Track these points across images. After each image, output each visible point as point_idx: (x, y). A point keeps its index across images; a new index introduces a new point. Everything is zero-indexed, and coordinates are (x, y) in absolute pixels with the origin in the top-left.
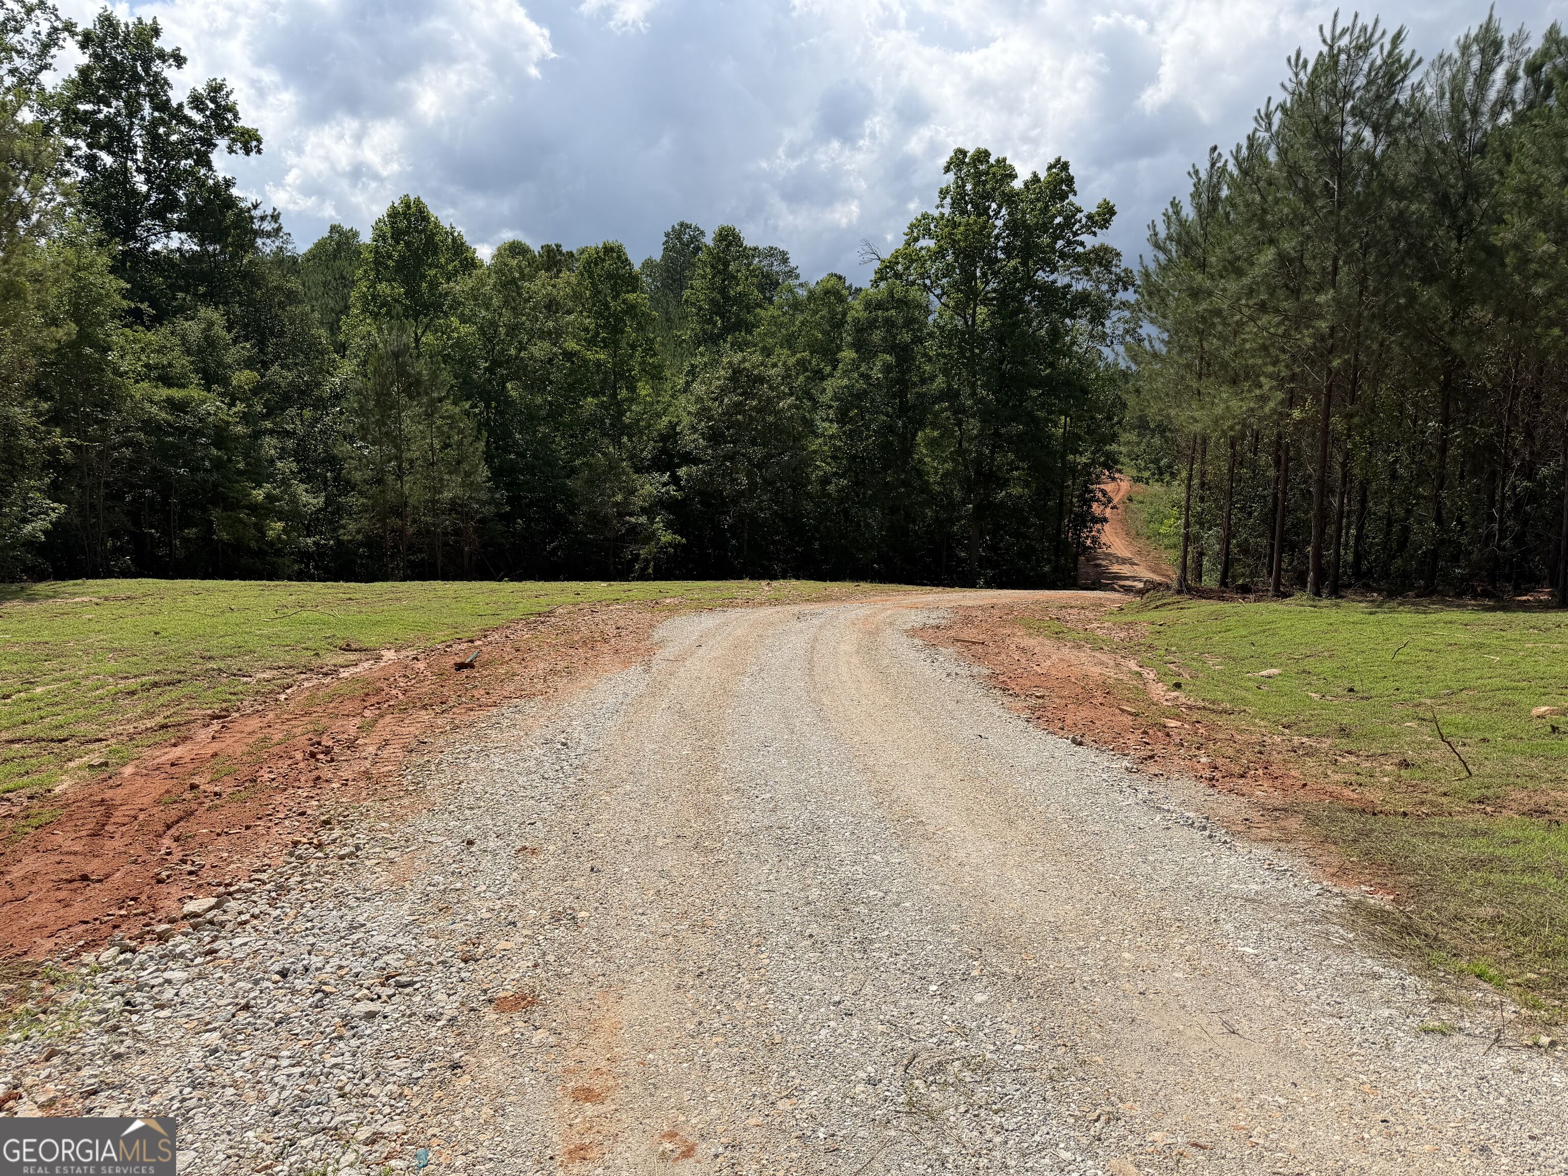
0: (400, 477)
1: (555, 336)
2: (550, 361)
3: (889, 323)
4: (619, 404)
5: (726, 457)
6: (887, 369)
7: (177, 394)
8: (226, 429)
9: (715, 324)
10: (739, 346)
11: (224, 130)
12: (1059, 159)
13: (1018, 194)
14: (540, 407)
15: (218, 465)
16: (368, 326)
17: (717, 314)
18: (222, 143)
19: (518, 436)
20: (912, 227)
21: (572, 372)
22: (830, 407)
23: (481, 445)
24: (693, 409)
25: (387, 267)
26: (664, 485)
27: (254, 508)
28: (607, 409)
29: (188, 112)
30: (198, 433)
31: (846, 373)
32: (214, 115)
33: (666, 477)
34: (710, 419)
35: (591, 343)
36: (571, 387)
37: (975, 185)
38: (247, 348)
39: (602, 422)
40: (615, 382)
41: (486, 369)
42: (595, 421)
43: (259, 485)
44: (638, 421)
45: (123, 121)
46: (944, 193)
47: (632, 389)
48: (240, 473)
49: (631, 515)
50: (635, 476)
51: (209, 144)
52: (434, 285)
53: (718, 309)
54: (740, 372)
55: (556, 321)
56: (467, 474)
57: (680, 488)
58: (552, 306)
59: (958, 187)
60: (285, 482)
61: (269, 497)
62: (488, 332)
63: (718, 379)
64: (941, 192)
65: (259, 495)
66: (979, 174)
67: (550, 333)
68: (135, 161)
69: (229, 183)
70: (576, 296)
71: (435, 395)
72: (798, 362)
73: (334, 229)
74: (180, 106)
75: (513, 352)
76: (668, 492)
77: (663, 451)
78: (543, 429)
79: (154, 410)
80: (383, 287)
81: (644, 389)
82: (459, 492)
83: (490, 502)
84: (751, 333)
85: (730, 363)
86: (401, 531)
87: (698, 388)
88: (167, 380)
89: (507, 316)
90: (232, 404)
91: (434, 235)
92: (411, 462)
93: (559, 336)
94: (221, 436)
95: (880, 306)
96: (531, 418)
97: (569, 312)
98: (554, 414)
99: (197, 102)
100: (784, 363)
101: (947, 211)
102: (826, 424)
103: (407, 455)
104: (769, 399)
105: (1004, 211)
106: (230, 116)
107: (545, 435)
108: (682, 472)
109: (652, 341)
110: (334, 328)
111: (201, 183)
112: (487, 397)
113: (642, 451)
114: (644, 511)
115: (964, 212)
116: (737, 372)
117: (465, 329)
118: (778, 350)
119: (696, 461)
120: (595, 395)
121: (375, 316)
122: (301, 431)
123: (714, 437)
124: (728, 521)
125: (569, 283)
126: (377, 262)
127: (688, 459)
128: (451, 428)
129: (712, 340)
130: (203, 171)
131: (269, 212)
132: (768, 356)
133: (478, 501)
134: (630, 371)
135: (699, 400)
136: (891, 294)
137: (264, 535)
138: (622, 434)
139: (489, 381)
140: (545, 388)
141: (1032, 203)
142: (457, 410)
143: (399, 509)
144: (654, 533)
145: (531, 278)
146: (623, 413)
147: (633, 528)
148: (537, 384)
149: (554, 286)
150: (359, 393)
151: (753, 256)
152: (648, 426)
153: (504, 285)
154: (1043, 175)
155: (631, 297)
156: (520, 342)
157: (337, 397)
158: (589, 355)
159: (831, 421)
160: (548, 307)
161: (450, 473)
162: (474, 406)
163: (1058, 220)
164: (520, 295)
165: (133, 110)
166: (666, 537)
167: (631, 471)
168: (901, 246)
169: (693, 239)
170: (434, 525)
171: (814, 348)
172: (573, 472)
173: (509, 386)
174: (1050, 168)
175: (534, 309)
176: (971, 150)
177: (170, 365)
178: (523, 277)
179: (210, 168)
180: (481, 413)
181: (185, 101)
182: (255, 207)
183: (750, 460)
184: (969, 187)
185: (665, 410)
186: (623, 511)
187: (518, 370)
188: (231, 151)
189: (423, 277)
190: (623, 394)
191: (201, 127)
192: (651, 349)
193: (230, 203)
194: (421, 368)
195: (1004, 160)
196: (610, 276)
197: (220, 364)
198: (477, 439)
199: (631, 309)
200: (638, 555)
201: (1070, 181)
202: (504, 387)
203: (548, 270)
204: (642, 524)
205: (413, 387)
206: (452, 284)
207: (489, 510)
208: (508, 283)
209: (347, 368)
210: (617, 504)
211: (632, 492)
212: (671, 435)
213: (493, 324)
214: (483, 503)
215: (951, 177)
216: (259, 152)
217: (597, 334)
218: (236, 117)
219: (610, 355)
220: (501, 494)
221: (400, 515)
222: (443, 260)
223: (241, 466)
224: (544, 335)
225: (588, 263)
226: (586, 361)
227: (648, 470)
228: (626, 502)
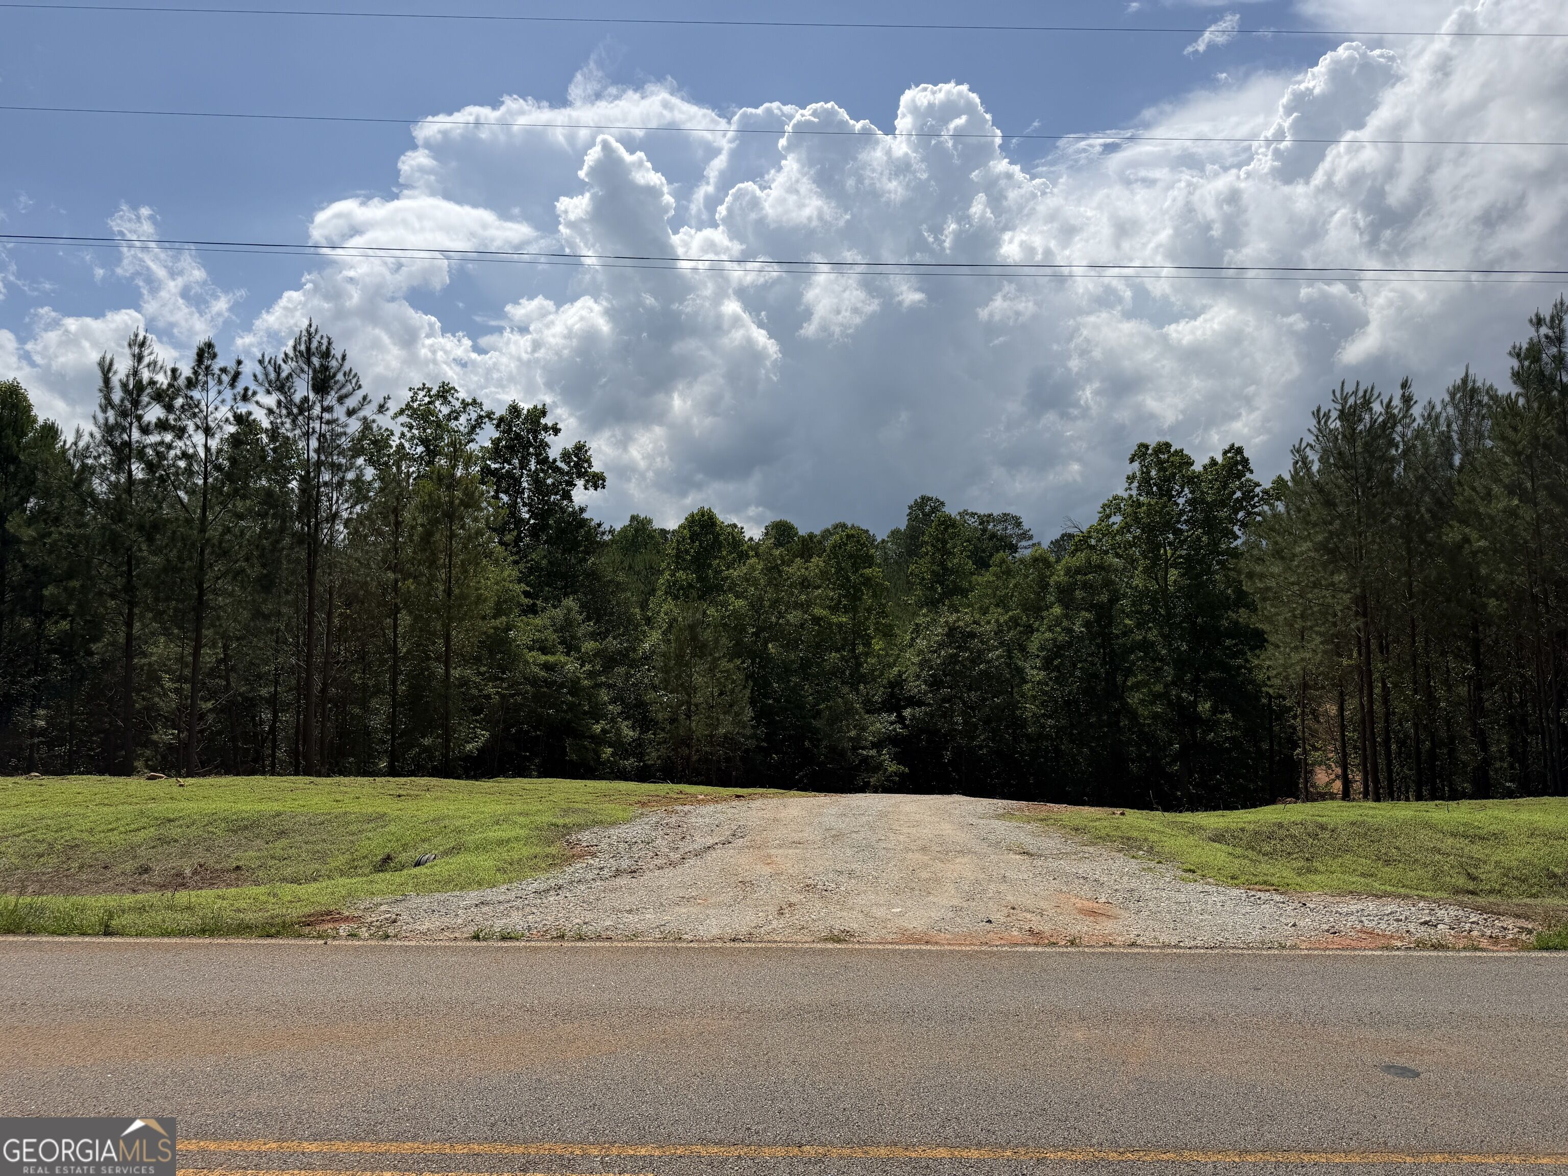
0: (688, 717)
1: (805, 607)
2: (802, 625)
3: (1085, 586)
4: (856, 658)
5: (944, 700)
6: (1087, 624)
7: (551, 659)
8: (578, 682)
9: (935, 591)
10: (954, 609)
11: (580, 476)
12: (1233, 445)
13: (1197, 477)
14: (793, 662)
15: (572, 707)
16: (669, 605)
17: (937, 582)
18: (580, 483)
19: (775, 685)
20: (1104, 507)
21: (819, 633)
22: (1038, 656)
23: (748, 692)
24: (916, 660)
25: (684, 560)
26: (892, 723)
27: (593, 737)
28: (847, 662)
29: (560, 464)
30: (562, 685)
31: (1050, 629)
32: (577, 465)
33: (893, 717)
34: (931, 668)
35: (834, 609)
36: (818, 645)
37: (1159, 471)
38: (591, 626)
39: (843, 672)
40: (855, 639)
41: (753, 633)
42: (836, 672)
43: (598, 722)
44: (873, 671)
45: (517, 472)
46: (1131, 479)
47: (868, 644)
48: (585, 713)
49: (863, 748)
50: (866, 716)
51: (571, 484)
52: (718, 572)
53: (938, 578)
54: (955, 629)
55: (807, 594)
56: (737, 714)
57: (905, 727)
58: (805, 584)
59: (1143, 473)
60: (613, 720)
61: (604, 731)
62: (756, 606)
63: (937, 635)
64: (1128, 478)
65: (597, 728)
66: (1160, 463)
67: (802, 605)
68: (522, 499)
69: (582, 510)
70: (824, 574)
71: (717, 655)
72: (1011, 618)
73: (633, 518)
74: (555, 461)
75: (774, 619)
76: (895, 730)
77: (892, 695)
78: (795, 679)
79: (536, 670)
80: (680, 574)
81: (878, 645)
82: (731, 728)
83: (754, 736)
84: (966, 597)
85: (946, 622)
86: (689, 757)
87: (921, 643)
88: (544, 650)
89: (770, 594)
90: (582, 666)
91: (719, 535)
92: (696, 705)
93: (809, 606)
94: (575, 687)
95: (1078, 571)
96: (787, 670)
97: (818, 587)
98: (805, 665)
99: (566, 456)
100: (997, 621)
101: (1134, 492)
102: (1035, 672)
103: (694, 701)
104: (979, 651)
105: (1186, 490)
106: (586, 465)
107: (796, 684)
108: (907, 712)
109: (884, 606)
110: (644, 606)
111: (563, 510)
112: (752, 655)
113: (873, 696)
114: (874, 745)
115: (1149, 493)
116: (952, 631)
117: (740, 603)
118: (992, 609)
119: (920, 703)
120: (838, 650)
121: (676, 598)
122: (620, 684)
123: (935, 683)
124: (947, 755)
125: (818, 566)
126: (678, 556)
127: (913, 702)
128: (727, 679)
129: (933, 604)
130: (565, 502)
131: (608, 529)
132: (984, 614)
133: (744, 736)
134: (865, 630)
135: (920, 652)
136: (1089, 561)
137: (599, 757)
138: (859, 683)
139: (755, 642)
140: (797, 647)
141: (1211, 482)
142: (732, 666)
143: (686, 741)
144: (881, 764)
145: (789, 563)
146: (861, 665)
147: (865, 759)
148: (791, 645)
149: (807, 569)
150: (664, 655)
151: (988, 522)
152: (882, 674)
153: (769, 570)
154: (1219, 459)
155: (868, 571)
156: (779, 613)
157: (646, 658)
158: (834, 619)
159: (1040, 669)
160: (802, 584)
161: (725, 713)
162: (743, 662)
163: (1238, 494)
164: (781, 576)
165: (524, 465)
166: (892, 767)
167: (862, 711)
168: (1094, 521)
169: (934, 510)
170: (711, 754)
171: (1026, 607)
172: (817, 714)
173: (770, 646)
174: (1225, 453)
175: (791, 586)
176: (1153, 444)
177: (546, 640)
178: (783, 563)
179: (571, 501)
180: (748, 667)
181: (558, 457)
182: (599, 525)
183: (964, 703)
184: (1153, 473)
185: (895, 661)
186: (857, 743)
187: (776, 633)
188: (586, 488)
189: (710, 565)
190: (860, 649)
191: (567, 473)
192: (883, 612)
193: (584, 523)
194: (707, 635)
195: (1182, 451)
196: (851, 556)
197: (573, 637)
198: (745, 687)
199: (867, 581)
200: (869, 782)
201: (1245, 461)
202: (766, 646)
203: (802, 558)
204: (872, 757)
205: (701, 649)
206: (731, 571)
207: (751, 743)
208: (773, 568)
209: (655, 636)
210: (851, 739)
211: (864, 729)
212: (897, 683)
213: (761, 599)
214: (747, 738)
215: (1136, 465)
216: (604, 487)
217: (840, 602)
218: (590, 466)
219: (850, 618)
220: (762, 731)
221: (688, 746)
222: (724, 553)
223: (586, 708)
224: (798, 605)
225: (834, 547)
226: (830, 624)
227: (879, 711)
228: (859, 738)
